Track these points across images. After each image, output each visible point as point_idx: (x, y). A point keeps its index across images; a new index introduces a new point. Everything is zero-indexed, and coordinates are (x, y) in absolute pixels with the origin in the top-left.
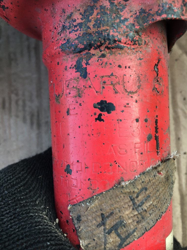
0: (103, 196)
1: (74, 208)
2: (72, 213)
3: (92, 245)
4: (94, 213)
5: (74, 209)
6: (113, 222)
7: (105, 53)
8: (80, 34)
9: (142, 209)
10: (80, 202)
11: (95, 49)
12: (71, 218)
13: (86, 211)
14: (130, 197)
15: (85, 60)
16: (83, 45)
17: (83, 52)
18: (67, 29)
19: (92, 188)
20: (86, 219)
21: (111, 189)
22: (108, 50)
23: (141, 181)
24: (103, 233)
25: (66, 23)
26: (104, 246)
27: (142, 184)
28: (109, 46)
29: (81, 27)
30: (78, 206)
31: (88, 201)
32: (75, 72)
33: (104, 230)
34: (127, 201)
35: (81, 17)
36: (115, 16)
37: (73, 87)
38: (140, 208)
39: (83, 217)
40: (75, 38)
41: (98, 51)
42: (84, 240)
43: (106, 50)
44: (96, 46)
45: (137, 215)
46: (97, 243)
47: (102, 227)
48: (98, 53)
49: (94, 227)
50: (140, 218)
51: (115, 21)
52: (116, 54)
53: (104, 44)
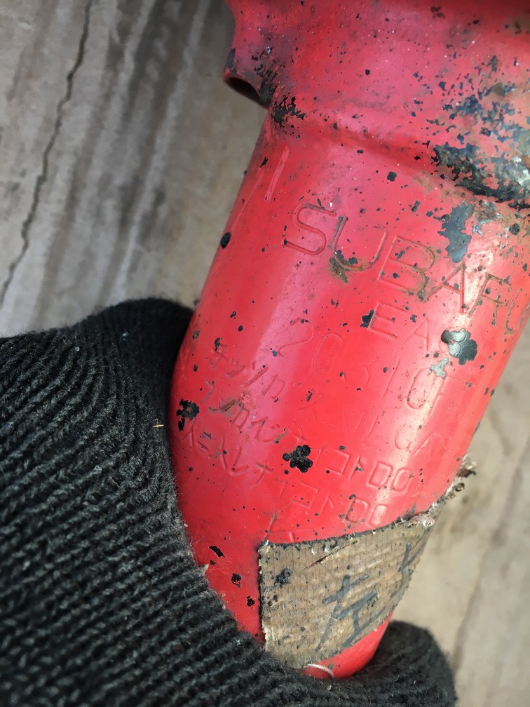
2: (267, 561)
4: (329, 571)
5: (277, 554)
6: (359, 596)
7: (521, 226)
13: (312, 565)
14: (407, 546)
16: (498, 183)
17: (485, 197)
18: (479, 116)
19: (351, 517)
21: (387, 526)
24: (329, 616)
25: (484, 98)
26: (320, 644)
29: (515, 136)
30: (294, 548)
31: (328, 544)
32: (439, 232)
33: (335, 610)
34: (400, 553)
37: (415, 265)
38: (407, 568)
39: (296, 578)
40: (492, 156)
41: (513, 212)
42: (277, 628)
44: (520, 201)
45: (398, 581)
46: (304, 638)
47: (334, 604)
48: (511, 218)
49: (315, 602)
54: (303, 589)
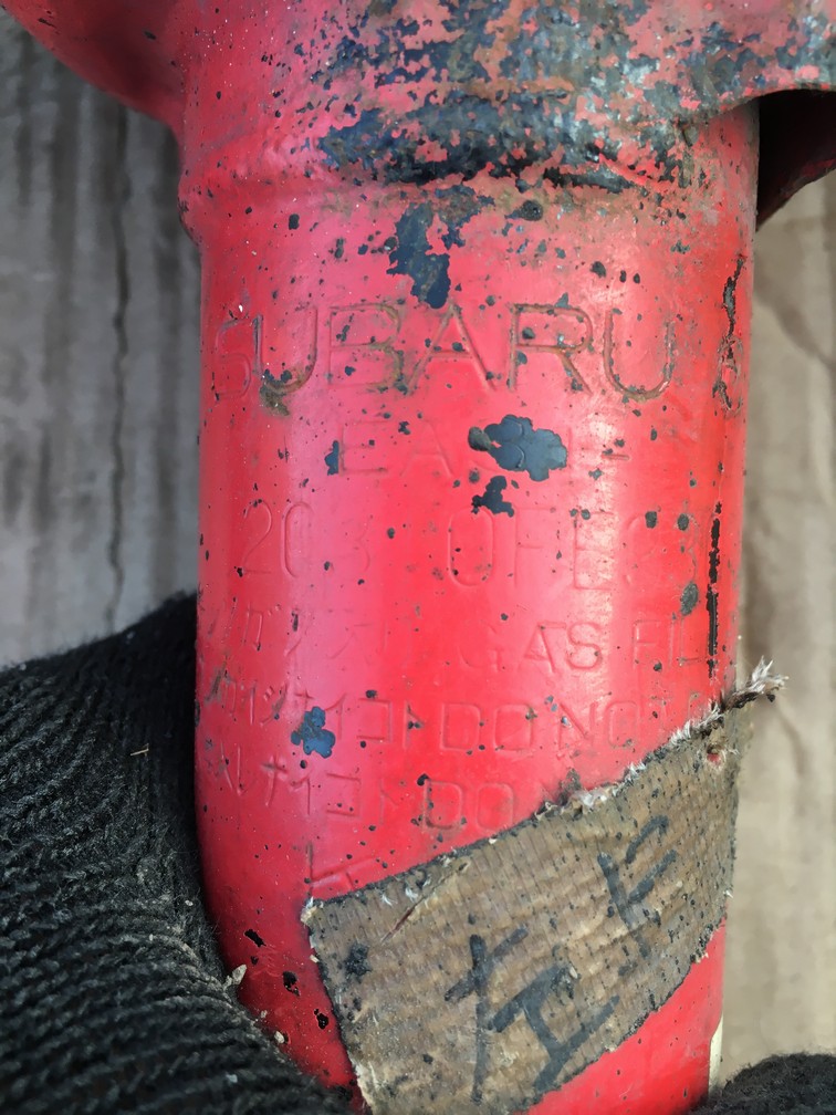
0: (484, 856)
1: (331, 916)
2: (322, 937)
3: (416, 1083)
4: (436, 934)
5: (334, 919)
6: (523, 977)
7: (541, 201)
8: (436, 96)
9: (646, 913)
10: (369, 887)
11: (497, 177)
12: (315, 960)
13: (397, 928)
14: (599, 859)
15: (441, 219)
16: (442, 147)
17: (438, 181)
18: (364, 62)
19: (436, 820)
20: (393, 965)
21: (522, 825)
22: (555, 187)
23: (648, 791)
24: (471, 1026)
25: (362, 32)
26: (475, 1088)
27: (653, 801)
28: (562, 172)
29: (439, 63)
30: (356, 902)
31: (411, 880)
32: (388, 272)
33: (480, 1011)
34: (587, 877)
35: (448, 16)
36: (602, 39)
37: (373, 340)
38: (636, 909)
39: (378, 958)
40: (409, 110)
41: (508, 184)
42: (379, 1063)
43: (547, 184)
44: (503, 160)
45: (622, 939)
46: (438, 1076)
47: (473, 1000)
48: (509, 195)
49: (431, 1002)
50: (634, 955)
51: (601, 59)
52: (588, 211)
53: (540, 159)
54: (399, 976)
